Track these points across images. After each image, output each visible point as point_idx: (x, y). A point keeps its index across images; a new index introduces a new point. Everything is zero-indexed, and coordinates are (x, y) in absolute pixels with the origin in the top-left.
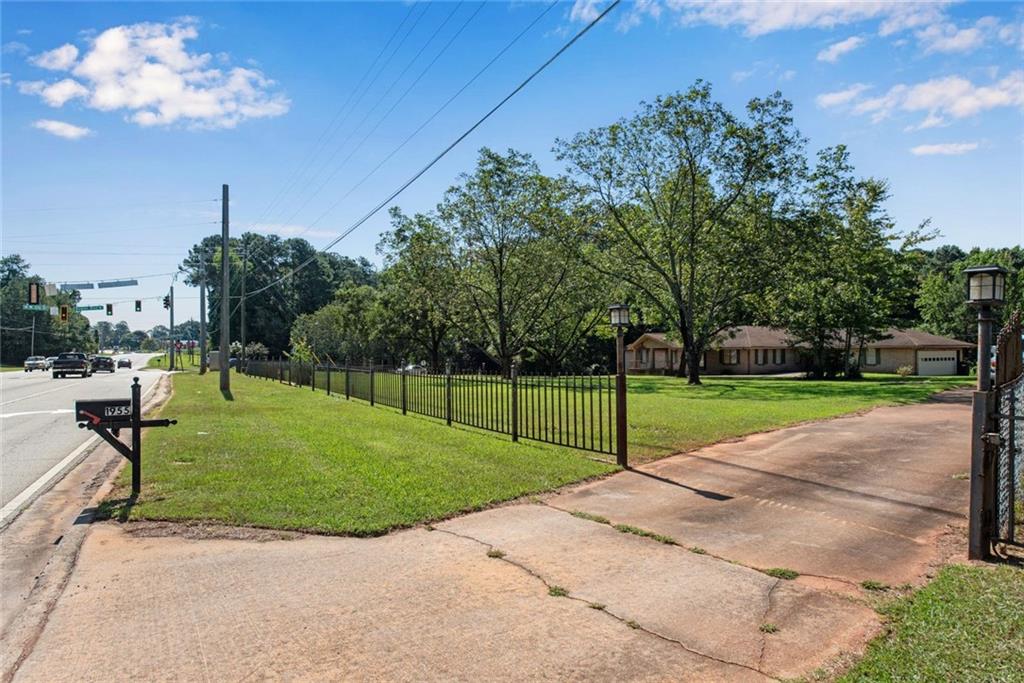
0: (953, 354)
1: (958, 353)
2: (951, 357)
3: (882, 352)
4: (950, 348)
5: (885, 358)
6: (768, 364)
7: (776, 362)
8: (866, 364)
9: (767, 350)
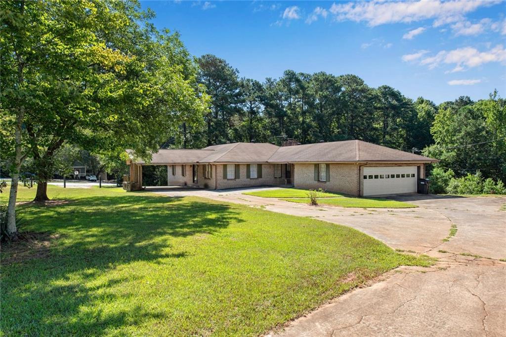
0: (413, 170)
1: (419, 168)
2: (411, 173)
3: (331, 166)
4: (408, 164)
5: (333, 175)
6: (239, 178)
7: (250, 176)
8: (319, 181)
9: (239, 165)
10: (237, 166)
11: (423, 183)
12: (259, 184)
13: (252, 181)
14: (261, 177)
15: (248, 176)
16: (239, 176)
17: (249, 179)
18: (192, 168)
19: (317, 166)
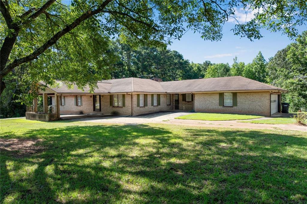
1: (279, 96)
3: (238, 94)
5: (241, 101)
6: (147, 106)
7: (153, 104)
8: (224, 106)
9: (147, 95)
10: (146, 96)
11: (286, 106)
12: (158, 111)
13: (154, 108)
14: (160, 105)
15: (152, 104)
16: (147, 104)
17: (153, 107)
18: (92, 99)
19: (221, 95)
